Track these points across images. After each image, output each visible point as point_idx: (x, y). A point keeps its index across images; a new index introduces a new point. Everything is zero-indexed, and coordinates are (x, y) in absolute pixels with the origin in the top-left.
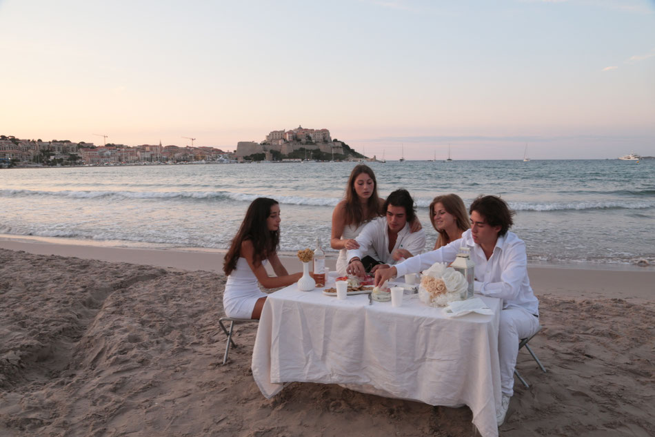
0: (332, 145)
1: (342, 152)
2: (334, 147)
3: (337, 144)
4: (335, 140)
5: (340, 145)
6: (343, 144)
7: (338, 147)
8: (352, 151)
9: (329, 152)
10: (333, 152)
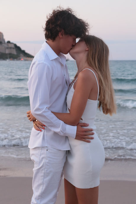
0: (6, 46)
1: (14, 52)
2: (7, 48)
3: (10, 45)
4: (9, 42)
5: (13, 46)
6: (15, 45)
7: (11, 48)
8: (24, 52)
9: (4, 52)
10: (7, 52)
